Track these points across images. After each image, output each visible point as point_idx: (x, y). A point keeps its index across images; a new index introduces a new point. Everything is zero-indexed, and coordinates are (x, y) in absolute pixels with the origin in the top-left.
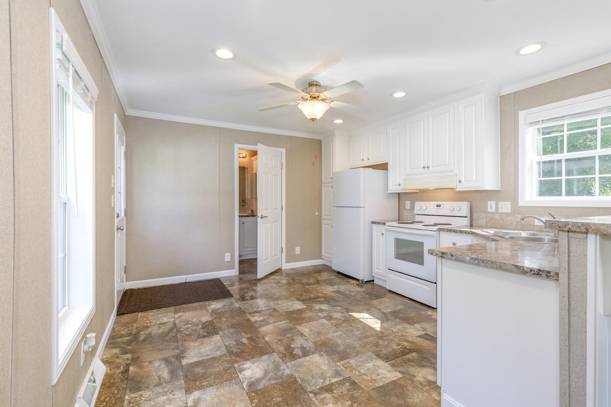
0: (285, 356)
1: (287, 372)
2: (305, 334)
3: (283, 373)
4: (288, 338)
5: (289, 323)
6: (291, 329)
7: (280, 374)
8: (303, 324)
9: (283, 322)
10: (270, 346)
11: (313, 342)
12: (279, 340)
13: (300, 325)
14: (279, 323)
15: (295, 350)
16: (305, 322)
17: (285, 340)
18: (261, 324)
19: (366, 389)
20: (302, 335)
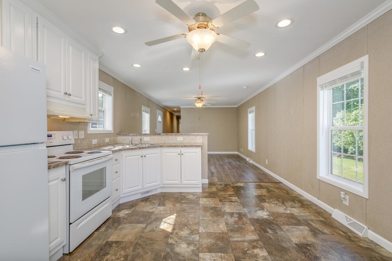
0: (244, 215)
1: (245, 209)
2: (225, 224)
3: (247, 209)
4: (237, 224)
5: (231, 237)
6: (232, 231)
7: (249, 209)
8: (220, 232)
9: (236, 239)
10: (252, 222)
11: (224, 218)
12: (245, 224)
13: (223, 232)
14: (239, 239)
15: (237, 216)
16: (217, 233)
17: (240, 223)
18: (257, 243)
19: (218, 199)
20: (227, 224)
